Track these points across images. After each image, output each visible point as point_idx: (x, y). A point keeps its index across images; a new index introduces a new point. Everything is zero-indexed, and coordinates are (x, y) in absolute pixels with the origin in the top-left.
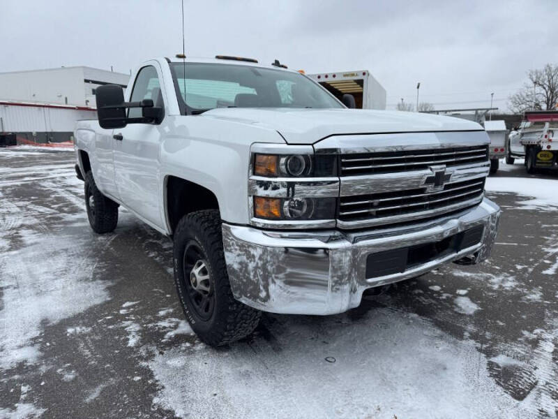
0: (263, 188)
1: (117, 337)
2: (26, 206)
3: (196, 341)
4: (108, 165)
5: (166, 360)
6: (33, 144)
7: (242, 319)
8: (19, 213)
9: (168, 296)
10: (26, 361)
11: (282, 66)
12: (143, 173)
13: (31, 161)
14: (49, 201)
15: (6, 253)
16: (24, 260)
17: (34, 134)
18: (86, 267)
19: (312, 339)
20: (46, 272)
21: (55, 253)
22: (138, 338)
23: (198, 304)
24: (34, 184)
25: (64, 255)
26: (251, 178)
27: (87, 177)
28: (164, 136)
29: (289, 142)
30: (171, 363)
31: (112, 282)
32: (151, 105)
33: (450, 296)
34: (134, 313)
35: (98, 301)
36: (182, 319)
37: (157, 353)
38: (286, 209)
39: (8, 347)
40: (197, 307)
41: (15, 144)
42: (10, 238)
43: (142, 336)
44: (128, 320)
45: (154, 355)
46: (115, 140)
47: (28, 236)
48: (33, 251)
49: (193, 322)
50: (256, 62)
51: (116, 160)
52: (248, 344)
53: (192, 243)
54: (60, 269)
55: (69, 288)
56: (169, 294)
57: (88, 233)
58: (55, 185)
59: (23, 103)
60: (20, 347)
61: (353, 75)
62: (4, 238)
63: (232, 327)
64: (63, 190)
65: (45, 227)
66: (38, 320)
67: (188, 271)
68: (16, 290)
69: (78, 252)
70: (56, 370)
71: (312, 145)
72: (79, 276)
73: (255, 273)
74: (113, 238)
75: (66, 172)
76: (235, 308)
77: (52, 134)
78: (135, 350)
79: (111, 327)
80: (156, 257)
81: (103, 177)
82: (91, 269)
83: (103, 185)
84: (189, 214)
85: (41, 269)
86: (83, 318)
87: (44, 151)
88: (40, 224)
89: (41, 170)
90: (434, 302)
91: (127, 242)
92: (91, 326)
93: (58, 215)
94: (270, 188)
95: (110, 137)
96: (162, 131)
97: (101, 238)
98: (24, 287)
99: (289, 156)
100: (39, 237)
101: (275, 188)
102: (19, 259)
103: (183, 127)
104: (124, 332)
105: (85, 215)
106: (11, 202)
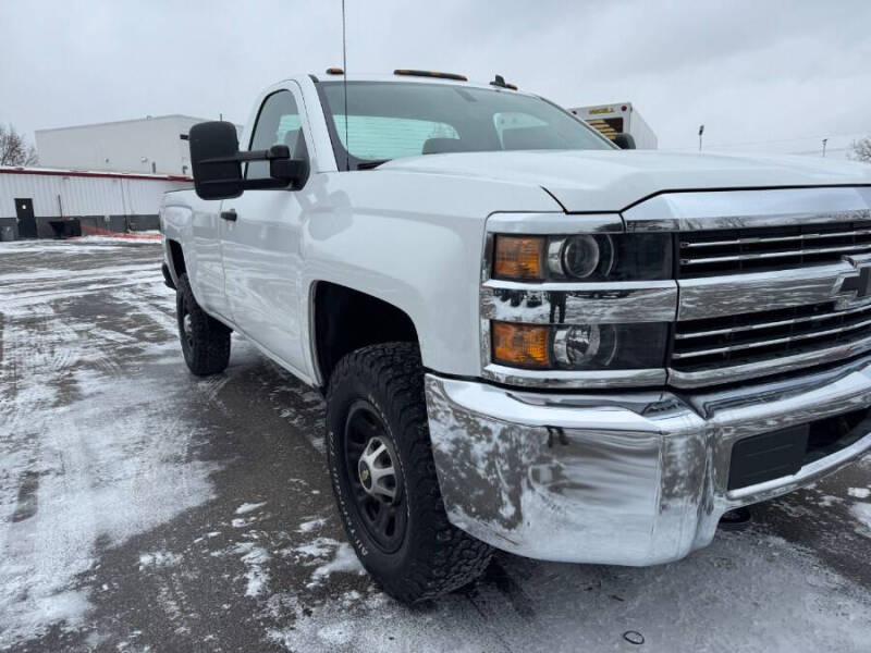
0: (509, 301)
1: (227, 576)
2: (87, 331)
3: (370, 589)
4: (214, 263)
5: (316, 630)
6: (105, 234)
7: (461, 557)
8: (76, 341)
9: (315, 492)
10: (63, 622)
11: (509, 87)
12: (271, 276)
13: (102, 259)
14: (125, 322)
15: (51, 411)
16: (78, 422)
17: (107, 219)
18: (175, 435)
19: (590, 589)
20: (111, 446)
21: (129, 410)
22: (264, 578)
23: (372, 519)
24: (103, 295)
25: (143, 413)
26: (485, 284)
27: (179, 283)
28: (309, 211)
29: (569, 210)
30: (325, 636)
31: (220, 464)
32: (284, 155)
33: (839, 500)
34: (258, 526)
35: (195, 501)
36: (341, 541)
37: (299, 611)
38: (561, 348)
39: (35, 590)
40: (371, 523)
41: (79, 235)
42: (60, 385)
43: (271, 575)
44: (246, 540)
45: (294, 617)
46: (223, 220)
47: (87, 381)
48: (94, 406)
49: (365, 552)
50: (465, 79)
51: (227, 255)
52: (468, 597)
53: (361, 405)
54: (134, 438)
55: (146, 475)
56: (315, 489)
57: (180, 375)
58: (134, 297)
59: (91, 172)
60: (57, 592)
61: (605, 110)
62: (50, 383)
63: (442, 573)
64: (145, 304)
65: (115, 364)
66: (92, 537)
67: (353, 455)
68: (60, 479)
69: (165, 408)
70: (116, 643)
71: (620, 212)
72: (166, 453)
73: (491, 466)
74: (222, 384)
75: (152, 276)
76: (449, 539)
77: (133, 218)
78: (259, 604)
79: (216, 554)
80: (293, 419)
81: (206, 283)
82: (185, 439)
83: (205, 297)
84: (357, 351)
85: (102, 439)
86: (167, 535)
87: (120, 244)
88: (107, 360)
89: (115, 273)
90: (809, 512)
91: (244, 391)
92: (180, 551)
93: (136, 345)
94: (524, 302)
95: (216, 216)
96: (304, 202)
97: (203, 385)
98: (74, 471)
99: (568, 238)
100: (104, 382)
101: (534, 303)
102: (68, 421)
103: (340, 194)
104: (238, 565)
105: (177, 345)
106: (66, 324)
